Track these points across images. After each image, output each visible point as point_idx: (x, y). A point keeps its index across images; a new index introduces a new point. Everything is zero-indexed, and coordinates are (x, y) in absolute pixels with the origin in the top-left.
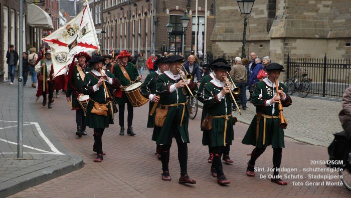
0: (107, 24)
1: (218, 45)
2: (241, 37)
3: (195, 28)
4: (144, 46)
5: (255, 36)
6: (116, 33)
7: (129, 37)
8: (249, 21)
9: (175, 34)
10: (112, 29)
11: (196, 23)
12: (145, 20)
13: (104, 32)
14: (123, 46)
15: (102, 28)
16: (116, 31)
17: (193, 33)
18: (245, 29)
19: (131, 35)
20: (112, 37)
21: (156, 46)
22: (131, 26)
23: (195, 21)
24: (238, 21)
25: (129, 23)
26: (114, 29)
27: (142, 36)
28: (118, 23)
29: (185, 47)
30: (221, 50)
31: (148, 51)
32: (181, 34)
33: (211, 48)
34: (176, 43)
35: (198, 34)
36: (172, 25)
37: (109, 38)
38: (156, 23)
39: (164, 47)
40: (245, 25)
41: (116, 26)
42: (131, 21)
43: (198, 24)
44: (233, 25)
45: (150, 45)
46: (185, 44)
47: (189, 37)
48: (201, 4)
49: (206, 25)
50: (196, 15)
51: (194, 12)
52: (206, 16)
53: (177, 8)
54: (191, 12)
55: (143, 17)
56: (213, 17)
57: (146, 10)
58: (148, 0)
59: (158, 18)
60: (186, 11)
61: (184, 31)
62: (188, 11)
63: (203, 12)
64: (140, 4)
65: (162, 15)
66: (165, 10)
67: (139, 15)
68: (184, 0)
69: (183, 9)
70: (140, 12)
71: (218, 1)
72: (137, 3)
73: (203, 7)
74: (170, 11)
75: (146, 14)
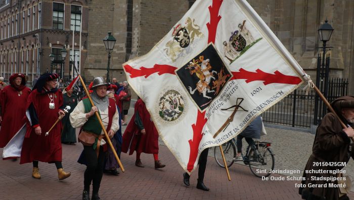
1: (89, 72)
2: (106, 67)
3: (72, 59)
4: (31, 71)
5: (117, 66)
6: (8, 60)
7: (19, 63)
8: (112, 55)
9: (56, 62)
10: (4, 57)
11: (73, 54)
12: (32, 51)
14: (14, 70)
16: (8, 58)
17: (71, 62)
18: (109, 60)
20: (4, 63)
21: (40, 71)
22: (20, 55)
23: (72, 53)
24: (105, 54)
26: (6, 57)
27: (30, 63)
28: (10, 52)
29: (64, 72)
30: (92, 75)
31: (34, 75)
32: (61, 62)
33: (84, 74)
34: (57, 69)
36: (53, 55)
38: (41, 53)
40: (109, 57)
41: (8, 54)
42: (20, 51)
43: (74, 56)
44: (101, 57)
45: (36, 70)
46: (64, 70)
47: (67, 65)
48: (77, 41)
49: (80, 56)
50: (73, 49)
51: (71, 46)
52: (80, 50)
53: (58, 42)
54: (69, 46)
55: (31, 48)
56: (85, 51)
57: (33, 43)
58: (34, 36)
59: (43, 50)
60: (65, 45)
61: (64, 61)
62: (67, 45)
63: (78, 46)
64: (28, 38)
65: (45, 47)
66: (48, 44)
67: (27, 47)
68: (63, 37)
69: (63, 44)
70: (28, 44)
71: (89, 39)
72: (25, 38)
73: (78, 43)
74: (52, 45)
75: (33, 46)
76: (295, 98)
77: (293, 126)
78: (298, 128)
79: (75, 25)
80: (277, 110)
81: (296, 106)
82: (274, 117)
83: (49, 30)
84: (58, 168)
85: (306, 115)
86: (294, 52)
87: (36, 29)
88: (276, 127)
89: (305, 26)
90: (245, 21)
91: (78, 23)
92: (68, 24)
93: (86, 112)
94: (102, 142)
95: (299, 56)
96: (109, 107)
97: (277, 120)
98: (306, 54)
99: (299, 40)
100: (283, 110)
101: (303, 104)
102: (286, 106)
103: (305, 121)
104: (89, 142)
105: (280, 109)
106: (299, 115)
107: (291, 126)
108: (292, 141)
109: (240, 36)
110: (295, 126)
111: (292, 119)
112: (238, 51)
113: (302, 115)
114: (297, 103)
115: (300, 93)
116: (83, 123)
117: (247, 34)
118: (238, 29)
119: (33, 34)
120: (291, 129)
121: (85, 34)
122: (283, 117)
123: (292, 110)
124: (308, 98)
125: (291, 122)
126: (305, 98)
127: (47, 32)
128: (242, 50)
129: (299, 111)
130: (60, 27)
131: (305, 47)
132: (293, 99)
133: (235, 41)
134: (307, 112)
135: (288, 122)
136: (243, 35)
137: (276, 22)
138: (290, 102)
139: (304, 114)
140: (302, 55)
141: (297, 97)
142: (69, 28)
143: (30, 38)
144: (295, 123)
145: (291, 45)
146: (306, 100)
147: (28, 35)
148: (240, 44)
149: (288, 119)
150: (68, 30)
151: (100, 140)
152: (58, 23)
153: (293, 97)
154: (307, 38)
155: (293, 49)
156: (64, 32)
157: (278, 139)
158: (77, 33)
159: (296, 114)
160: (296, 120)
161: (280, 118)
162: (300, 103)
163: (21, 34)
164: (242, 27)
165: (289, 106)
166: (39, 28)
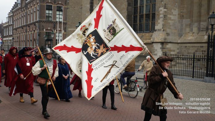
0: (15, 35)
3: (57, 38)
4: (33, 46)
6: (20, 39)
7: (26, 41)
9: (48, 40)
10: (18, 38)
11: (58, 35)
12: (34, 34)
13: (14, 39)
14: (23, 45)
15: (13, 37)
16: (20, 38)
17: (57, 40)
19: (27, 40)
20: (18, 41)
22: (27, 36)
23: (57, 34)
25: (26, 35)
26: (19, 38)
27: (32, 41)
28: (21, 35)
32: (51, 40)
34: (48, 44)
35: (58, 40)
36: (46, 36)
37: (16, 41)
38: (39, 35)
39: (43, 47)
41: (20, 36)
42: (27, 34)
46: (52, 45)
47: (55, 42)
48: (60, 27)
49: (62, 37)
50: (58, 32)
51: (57, 31)
52: (62, 32)
53: (49, 28)
54: (55, 31)
55: (33, 32)
56: (65, 33)
57: (34, 29)
58: (35, 25)
59: (40, 33)
60: (53, 30)
61: (52, 39)
62: (54, 30)
63: (61, 31)
64: (31, 26)
65: (42, 31)
66: (43, 29)
67: (31, 31)
68: (52, 25)
69: (52, 29)
70: (31, 30)
71: (67, 26)
72: (30, 26)
73: (61, 28)
74: (46, 30)
75: (34, 31)
76: (194, 60)
77: (193, 78)
78: (196, 79)
79: (59, 18)
80: (183, 67)
81: (195, 65)
82: (181, 72)
83: (44, 21)
84: (31, 97)
85: (201, 71)
86: (193, 32)
87: (36, 21)
88: (182, 78)
89: (200, 16)
90: (115, 20)
91: (61, 16)
92: (55, 18)
93: (41, 67)
94: (49, 83)
95: (196, 35)
96: (53, 65)
97: (182, 74)
98: (201, 33)
99: (196, 24)
100: (186, 67)
101: (199, 64)
102: (188, 65)
103: (201, 74)
104: (42, 83)
105: (184, 67)
106: (197, 71)
107: (192, 77)
108: (193, 87)
109: (113, 27)
110: (194, 78)
111: (192, 73)
112: (112, 35)
113: (199, 71)
114: (195, 64)
115: (197, 57)
116: (39, 73)
117: (117, 26)
118: (112, 24)
119: (34, 24)
120: (192, 80)
121: (65, 23)
122: (186, 72)
123: (192, 68)
124: (202, 60)
125: (192, 75)
126: (200, 60)
127: (43, 22)
128: (114, 34)
129: (197, 68)
130: (50, 19)
131: (200, 29)
132: (193, 61)
133: (111, 30)
134: (202, 69)
135: (190, 75)
136: (114, 27)
137: (181, 14)
138: (191, 63)
139: (200, 70)
140: (198, 34)
141: (195, 59)
142: (56, 19)
143: (33, 26)
144: (194, 76)
145: (191, 28)
146: (201, 62)
147: (31, 24)
148: (113, 32)
149: (190, 73)
150: (55, 21)
151: (48, 82)
152: (49, 17)
153: (193, 59)
154: (201, 23)
155: (192, 30)
156: (52, 22)
157: (184, 86)
158: (60, 22)
159: (195, 70)
160: (194, 74)
161: (184, 73)
162: (197, 63)
163: (27, 24)
164: (114, 22)
165: (190, 65)
166: (37, 20)
